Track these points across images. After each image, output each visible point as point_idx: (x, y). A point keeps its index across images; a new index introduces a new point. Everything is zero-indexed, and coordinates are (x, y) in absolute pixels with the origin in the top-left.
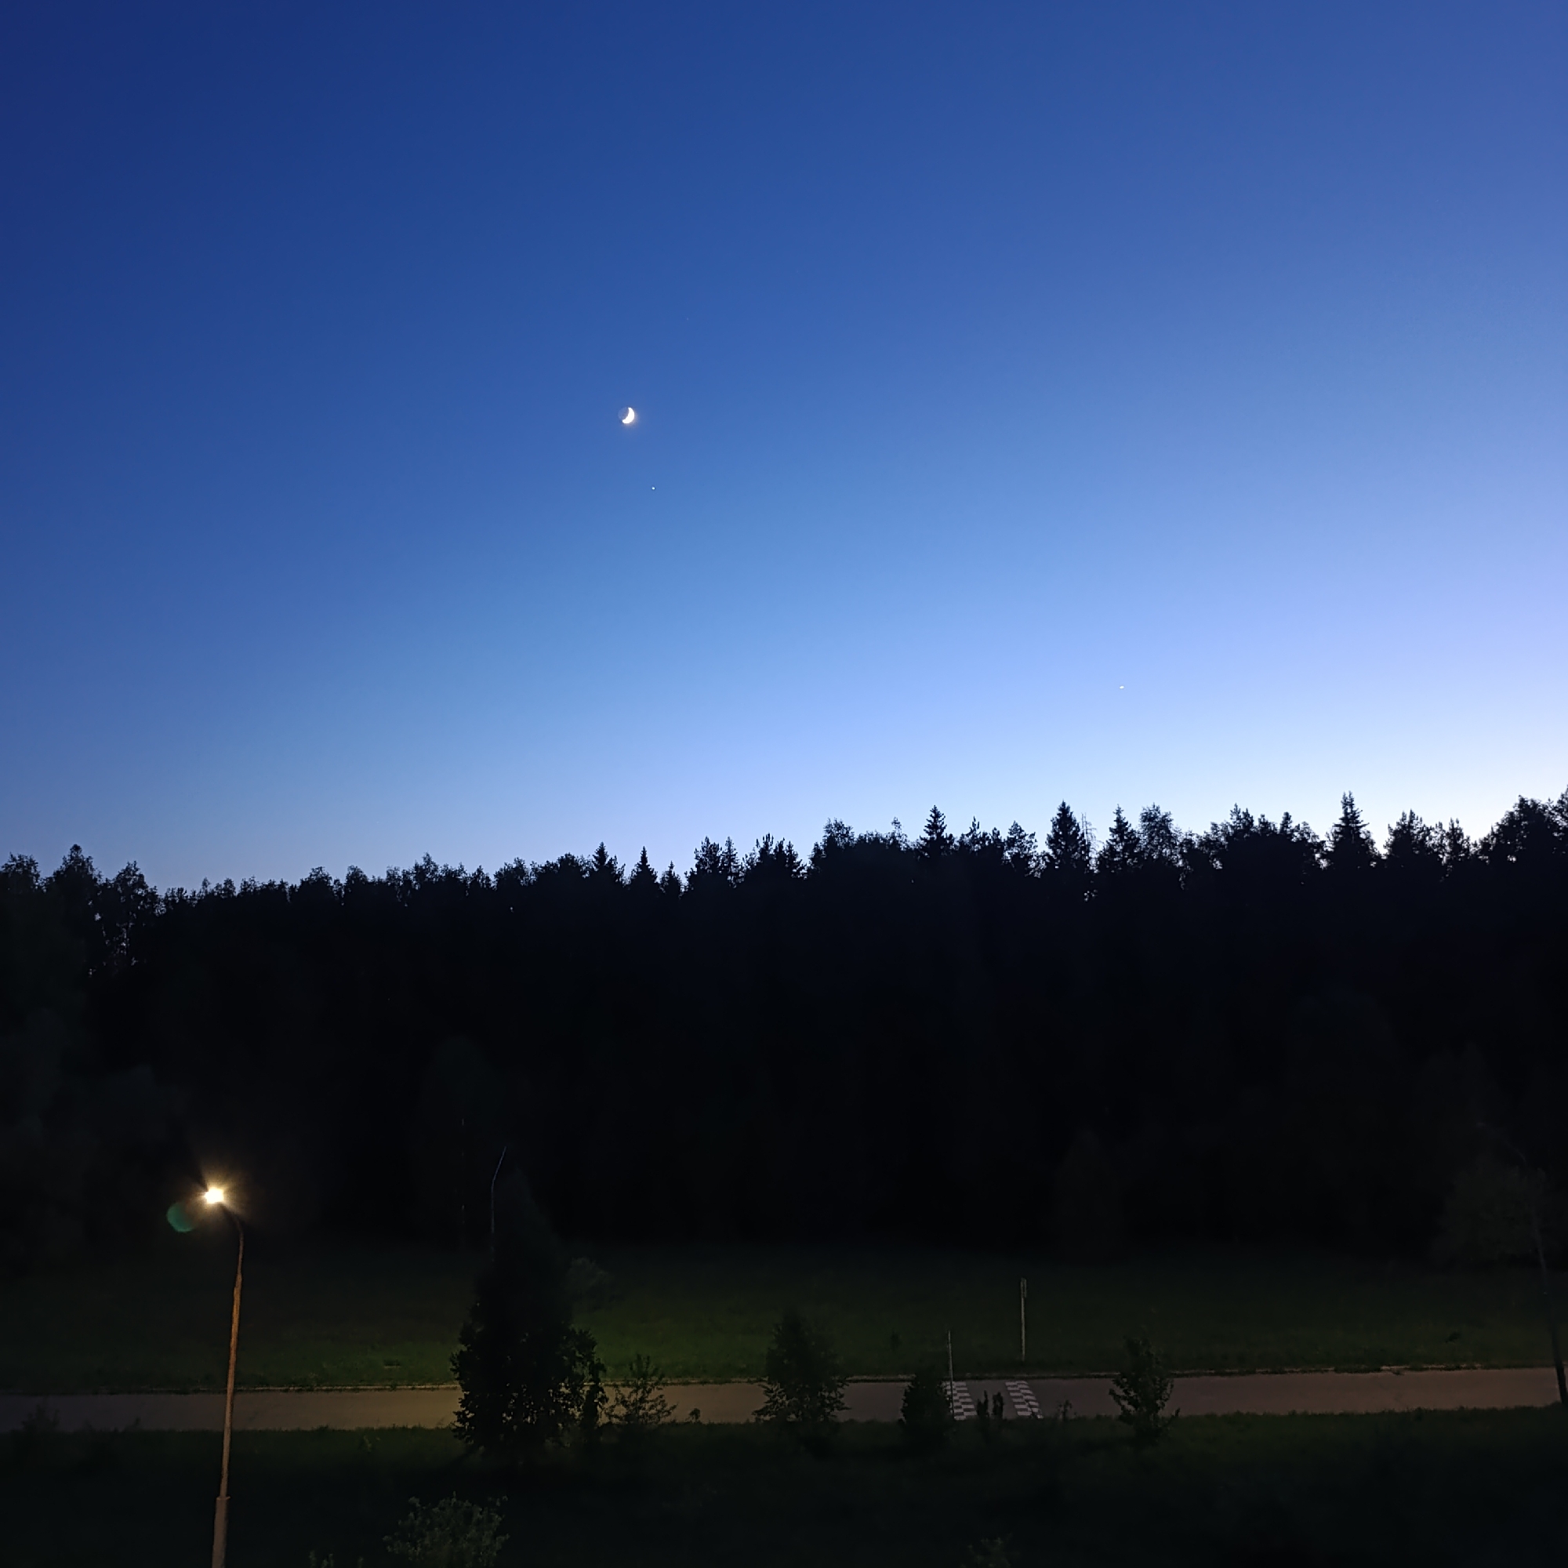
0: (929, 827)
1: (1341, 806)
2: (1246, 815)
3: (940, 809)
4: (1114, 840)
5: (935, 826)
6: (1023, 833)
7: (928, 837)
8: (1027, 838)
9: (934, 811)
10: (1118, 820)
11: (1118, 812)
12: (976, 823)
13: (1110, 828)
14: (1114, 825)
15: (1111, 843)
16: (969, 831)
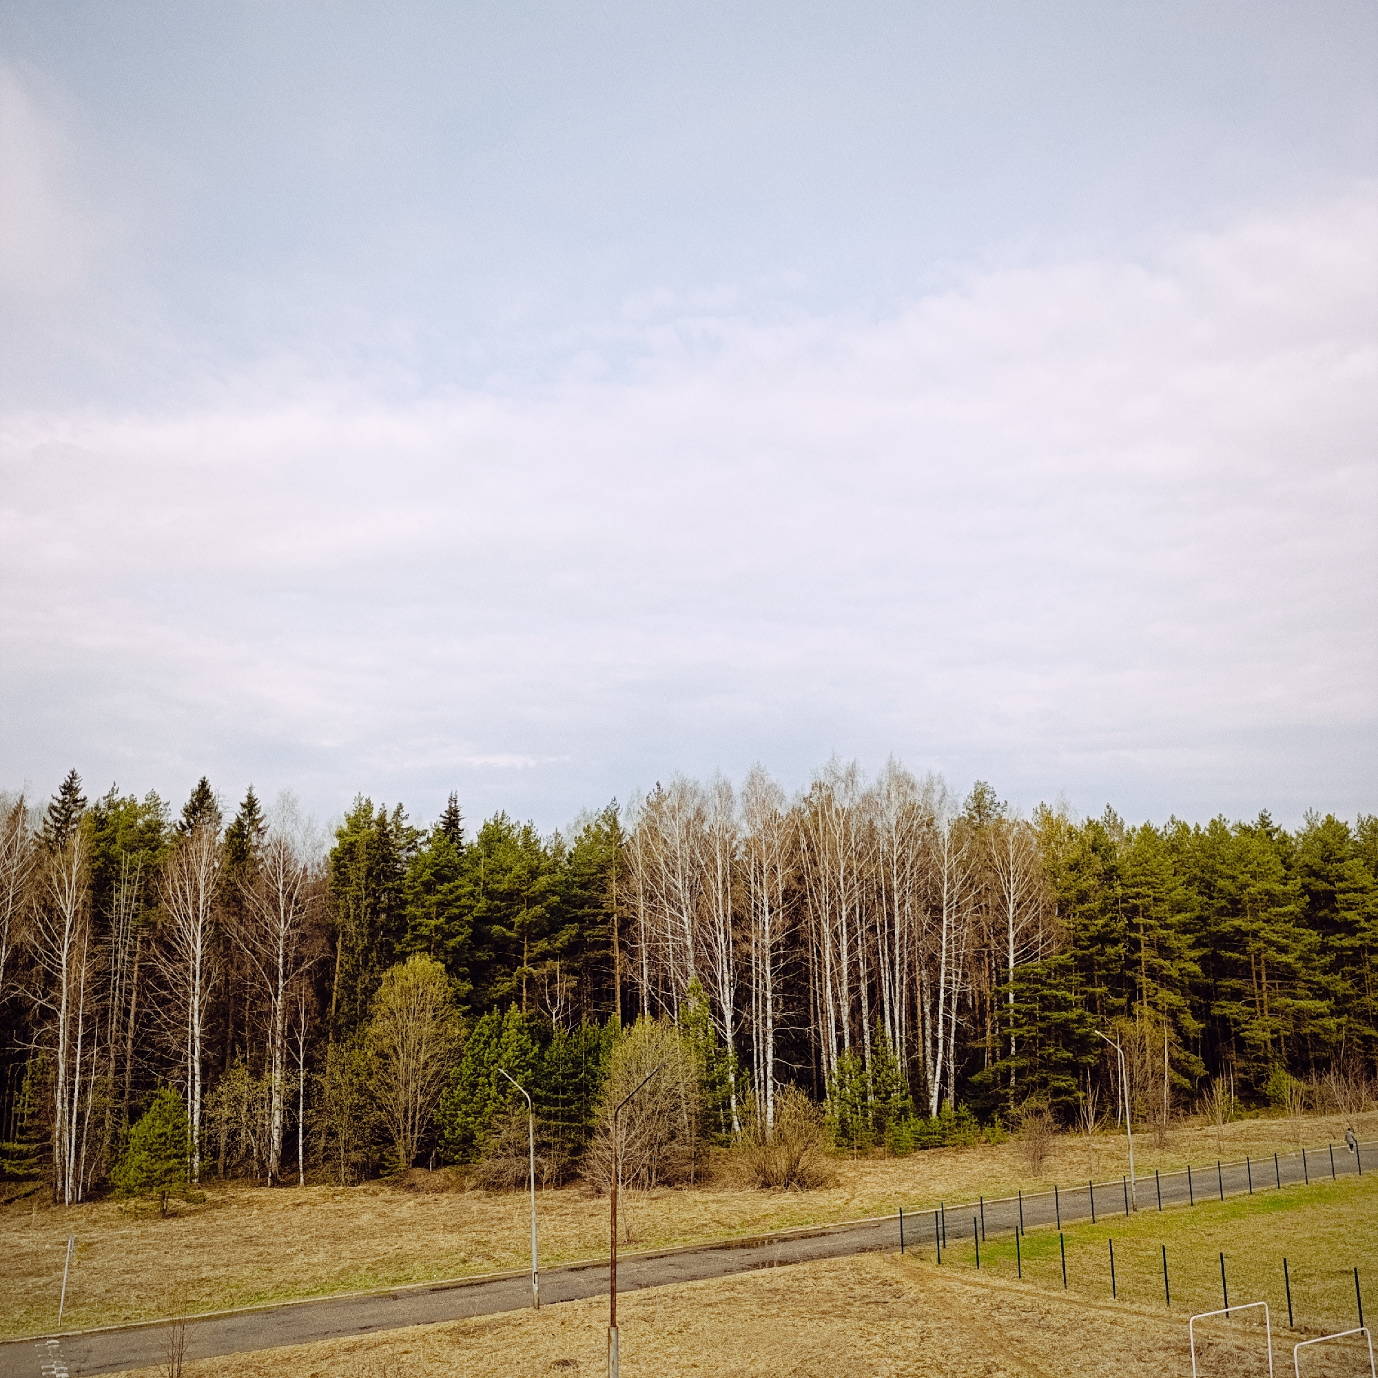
0: (65, 787)
1: (448, 800)
2: (368, 802)
3: (78, 772)
4: (244, 814)
5: (69, 789)
6: (159, 801)
7: (61, 797)
8: (161, 806)
9: (73, 773)
10: (250, 797)
11: (250, 789)
12: (116, 788)
13: (242, 804)
14: (245, 800)
15: (241, 817)
16: (106, 795)
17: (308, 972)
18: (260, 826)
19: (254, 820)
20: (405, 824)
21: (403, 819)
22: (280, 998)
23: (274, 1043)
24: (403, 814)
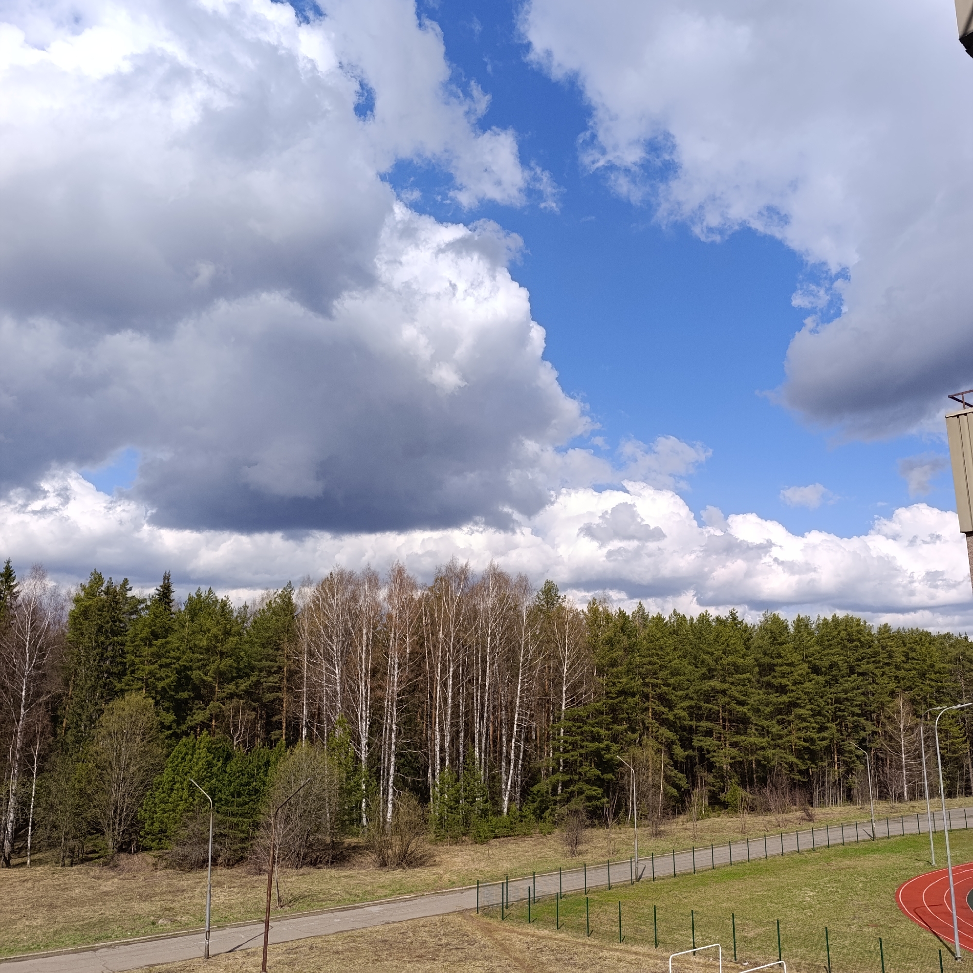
17: (47, 703)
18: (15, 590)
19: (10, 586)
20: (129, 594)
21: (128, 590)
22: (21, 723)
23: (14, 756)
24: (128, 587)
